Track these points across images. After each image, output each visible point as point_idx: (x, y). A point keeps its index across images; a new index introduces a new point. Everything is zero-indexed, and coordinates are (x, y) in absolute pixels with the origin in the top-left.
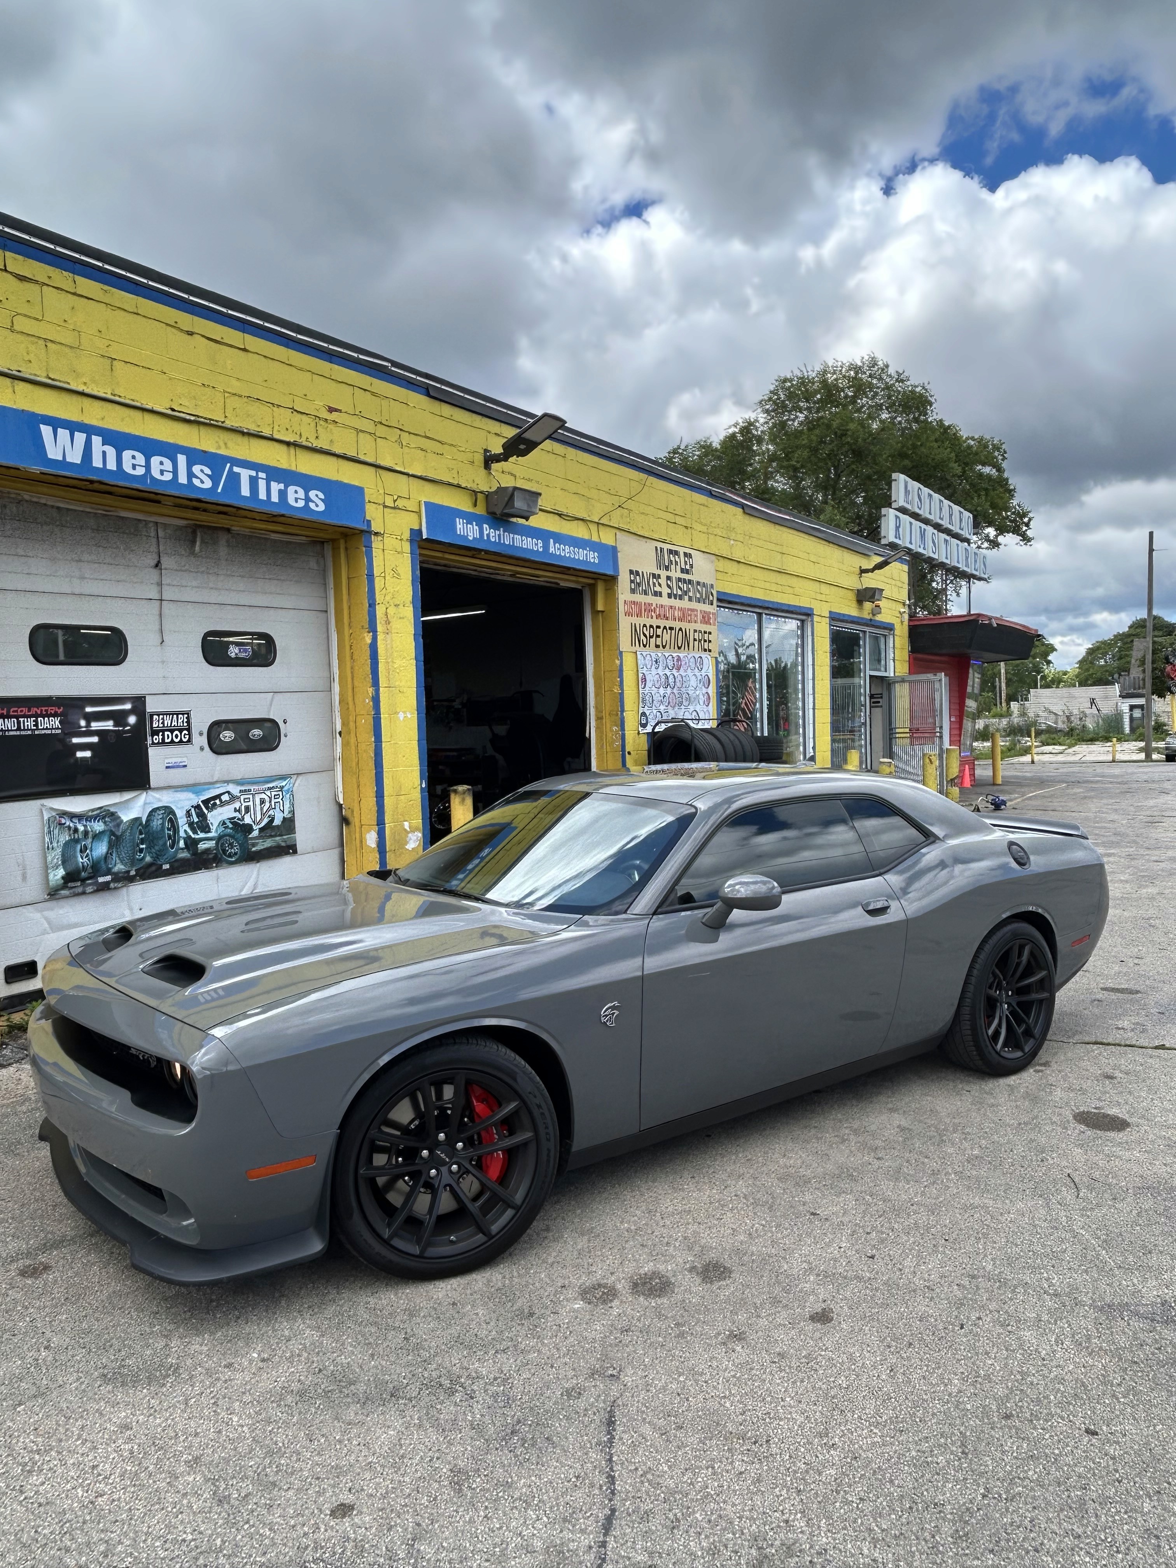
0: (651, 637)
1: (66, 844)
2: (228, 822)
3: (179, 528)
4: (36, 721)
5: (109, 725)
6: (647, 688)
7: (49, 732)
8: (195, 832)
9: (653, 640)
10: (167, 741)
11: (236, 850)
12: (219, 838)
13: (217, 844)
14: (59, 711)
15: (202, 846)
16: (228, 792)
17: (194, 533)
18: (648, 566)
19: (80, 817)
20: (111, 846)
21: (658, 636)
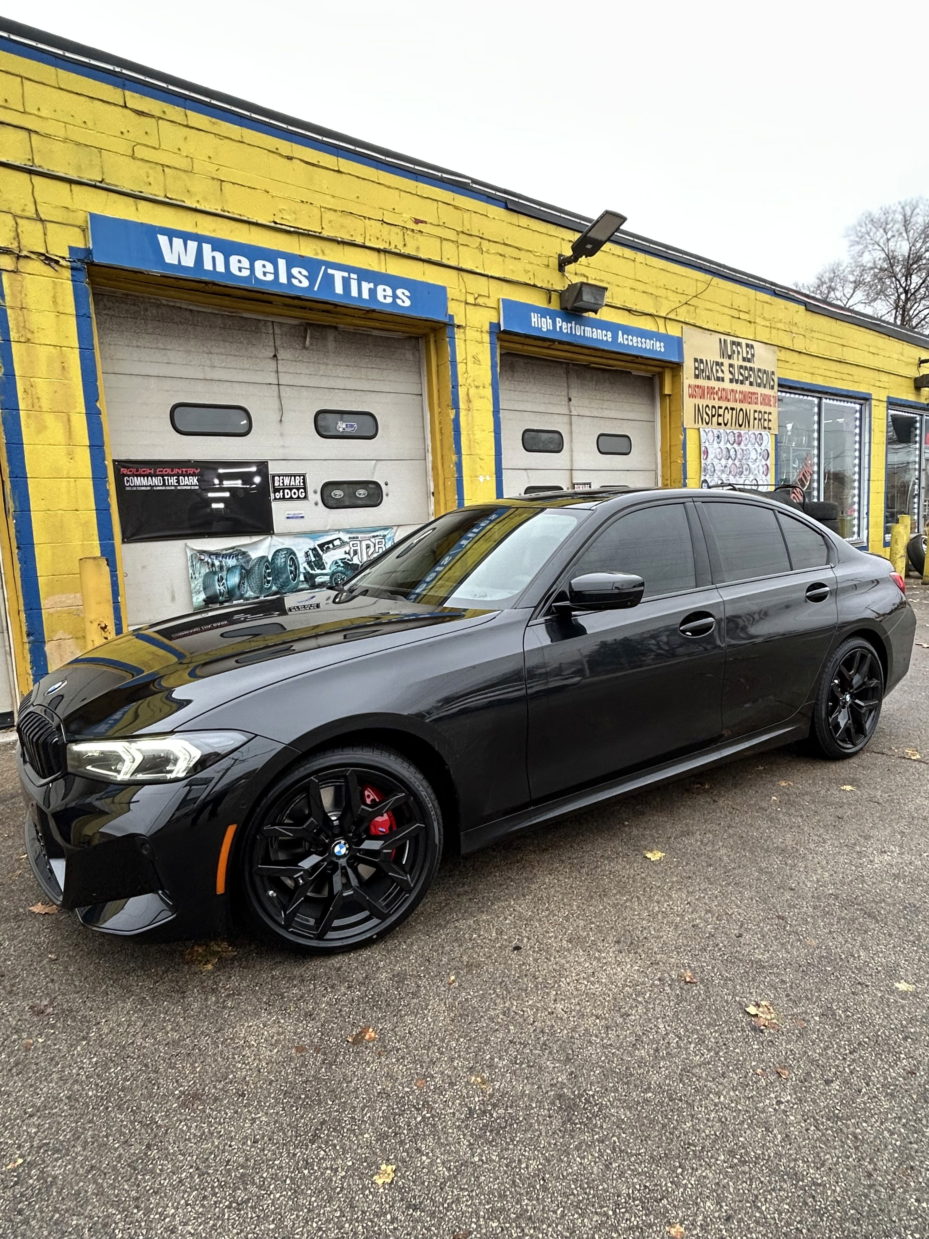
0: (713, 416)
1: (206, 576)
2: (339, 562)
3: (292, 326)
4: (178, 479)
5: (238, 483)
6: (709, 459)
7: (189, 488)
8: (313, 569)
9: (715, 419)
10: (286, 497)
12: (333, 575)
13: (331, 578)
14: (197, 472)
15: (319, 580)
16: (340, 539)
17: (305, 330)
18: (712, 355)
19: (217, 554)
20: (242, 578)
21: (720, 415)
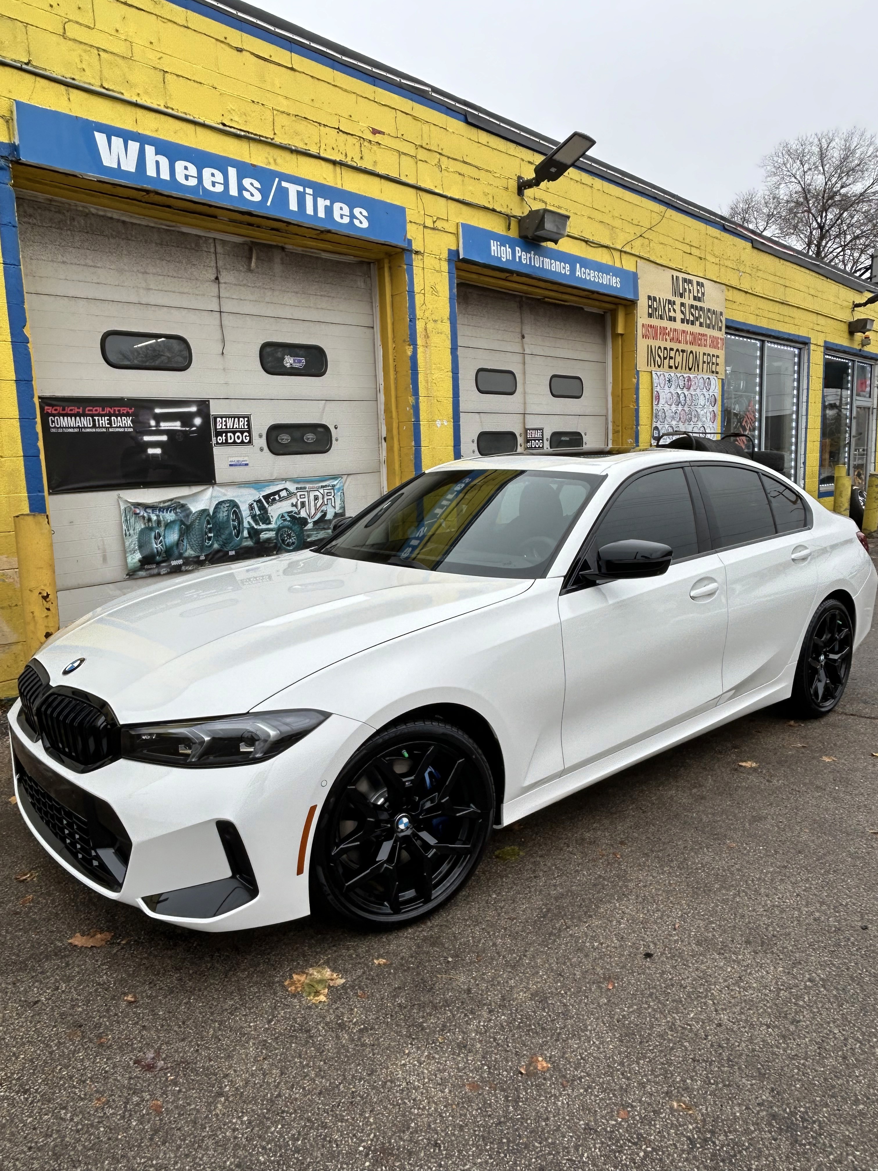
0: (665, 358)
1: (142, 532)
2: (286, 515)
3: (236, 245)
4: (110, 420)
5: (177, 425)
6: (660, 405)
7: (122, 430)
8: (257, 523)
9: (666, 361)
10: (229, 441)
11: (293, 540)
12: (279, 530)
13: (277, 534)
14: (130, 411)
15: (264, 536)
16: (286, 489)
17: (251, 250)
18: (665, 293)
19: (153, 507)
20: (182, 534)
21: (671, 358)
